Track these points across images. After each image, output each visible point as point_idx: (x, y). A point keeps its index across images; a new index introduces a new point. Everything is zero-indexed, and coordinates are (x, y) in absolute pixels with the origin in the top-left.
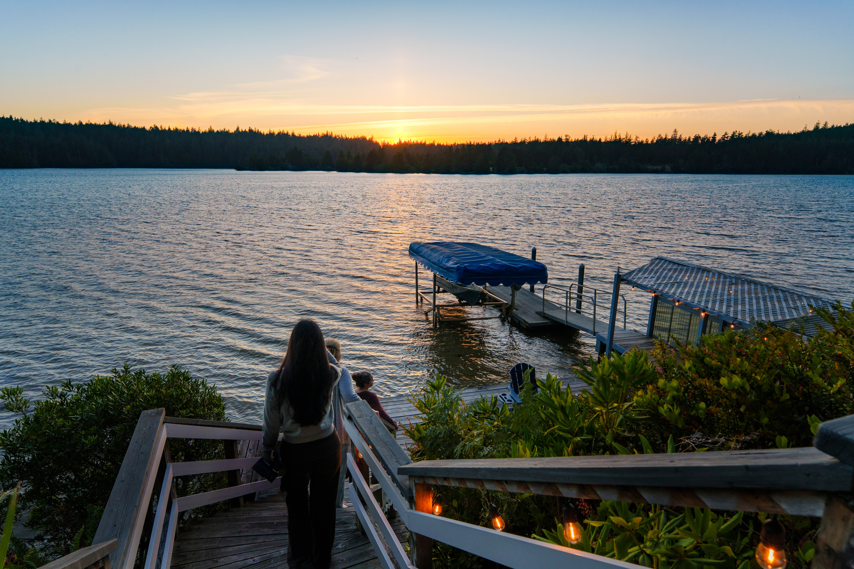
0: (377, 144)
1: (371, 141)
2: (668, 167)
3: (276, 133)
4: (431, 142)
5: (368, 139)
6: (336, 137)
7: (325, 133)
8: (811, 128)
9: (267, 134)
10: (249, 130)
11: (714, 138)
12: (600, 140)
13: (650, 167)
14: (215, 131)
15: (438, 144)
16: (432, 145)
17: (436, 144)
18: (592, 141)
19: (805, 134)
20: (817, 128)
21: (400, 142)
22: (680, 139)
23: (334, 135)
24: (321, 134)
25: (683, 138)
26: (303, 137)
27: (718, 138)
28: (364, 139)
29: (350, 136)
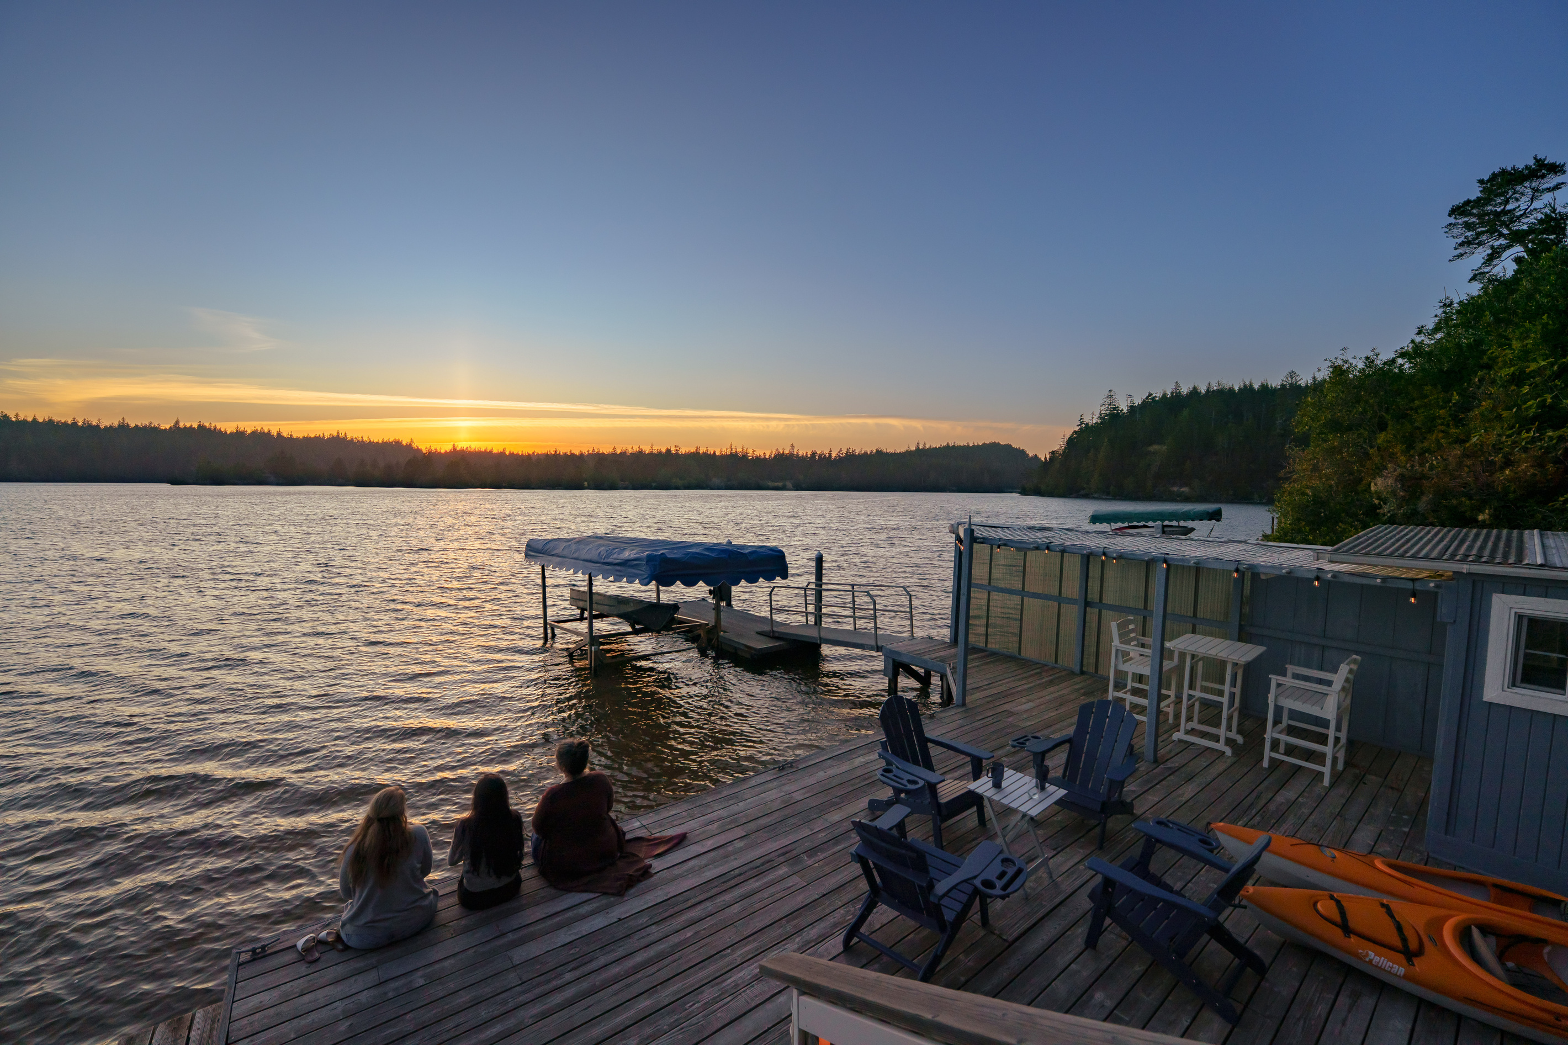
0: (419, 450)
1: (409, 446)
2: (789, 484)
3: (249, 432)
4: (501, 450)
5: (404, 443)
6: (352, 439)
7: (335, 434)
8: (913, 448)
9: (231, 433)
10: (199, 426)
11: (830, 455)
12: (714, 452)
13: (770, 484)
14: (132, 425)
15: (510, 453)
16: (502, 454)
17: (507, 453)
18: (705, 454)
19: (908, 453)
20: (918, 448)
21: (455, 449)
22: (798, 454)
23: (349, 437)
24: (327, 435)
25: (801, 453)
26: (297, 439)
27: (834, 454)
28: (398, 444)
29: (376, 438)
